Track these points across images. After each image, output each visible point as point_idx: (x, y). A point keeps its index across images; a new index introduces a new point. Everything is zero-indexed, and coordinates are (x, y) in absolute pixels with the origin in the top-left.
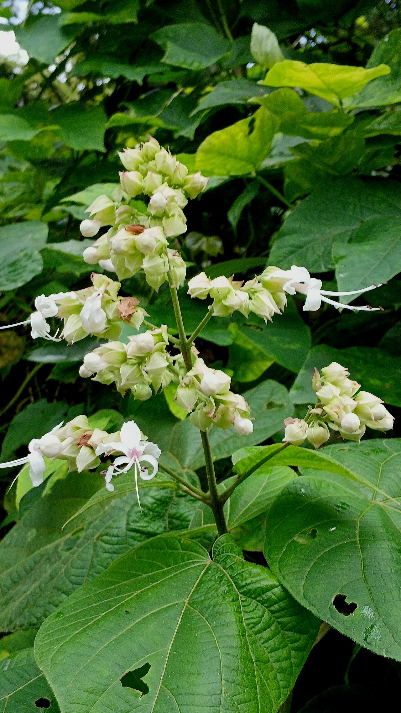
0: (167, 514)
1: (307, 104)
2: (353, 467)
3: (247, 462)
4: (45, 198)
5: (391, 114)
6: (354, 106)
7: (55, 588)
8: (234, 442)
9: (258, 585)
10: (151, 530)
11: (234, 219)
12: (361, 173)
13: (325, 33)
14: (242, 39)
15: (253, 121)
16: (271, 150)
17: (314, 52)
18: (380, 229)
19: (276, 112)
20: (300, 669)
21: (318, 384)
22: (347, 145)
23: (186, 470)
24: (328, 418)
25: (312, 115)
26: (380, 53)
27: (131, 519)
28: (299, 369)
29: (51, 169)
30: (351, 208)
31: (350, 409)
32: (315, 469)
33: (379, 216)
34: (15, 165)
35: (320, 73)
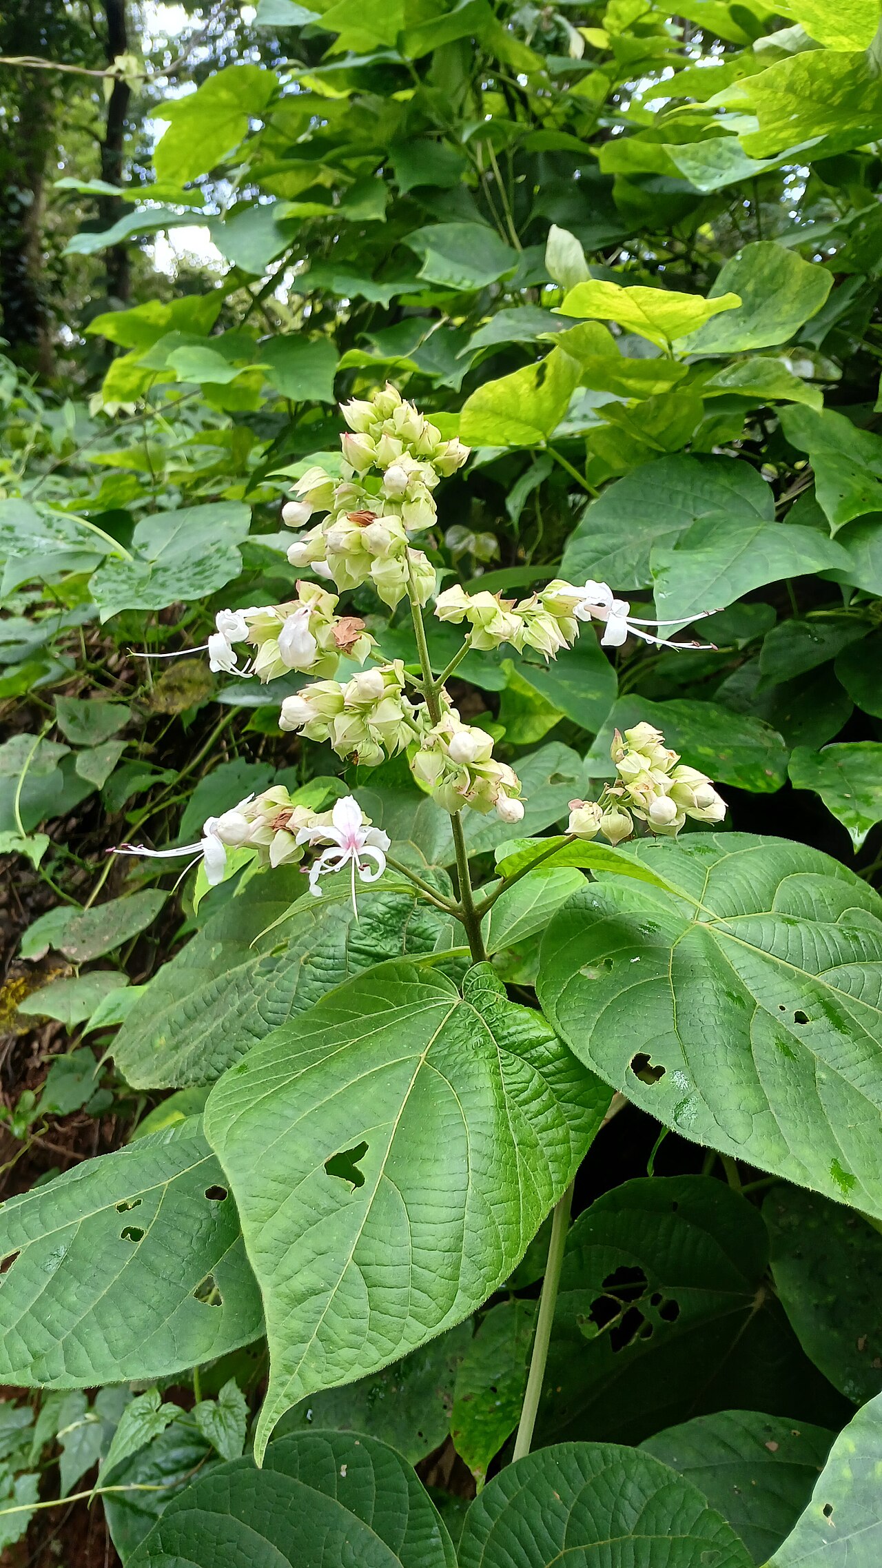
0: (404, 929)
1: (624, 347)
2: (668, 872)
3: (516, 860)
4: (251, 470)
5: (742, 365)
6: (689, 351)
7: (243, 1028)
8: (502, 830)
9: (525, 1036)
10: (382, 951)
11: (515, 508)
12: (696, 449)
13: (653, 246)
14: (534, 249)
15: (544, 367)
16: (569, 411)
17: (637, 273)
18: (720, 531)
19: (577, 356)
20: (582, 1157)
21: (620, 752)
22: (676, 407)
23: (434, 867)
24: (631, 802)
25: (628, 361)
26: (729, 276)
27: (354, 934)
28: (599, 728)
29: (258, 428)
30: (680, 498)
31: (663, 790)
32: (614, 873)
33: (718, 512)
34: (211, 420)
35: (640, 300)
